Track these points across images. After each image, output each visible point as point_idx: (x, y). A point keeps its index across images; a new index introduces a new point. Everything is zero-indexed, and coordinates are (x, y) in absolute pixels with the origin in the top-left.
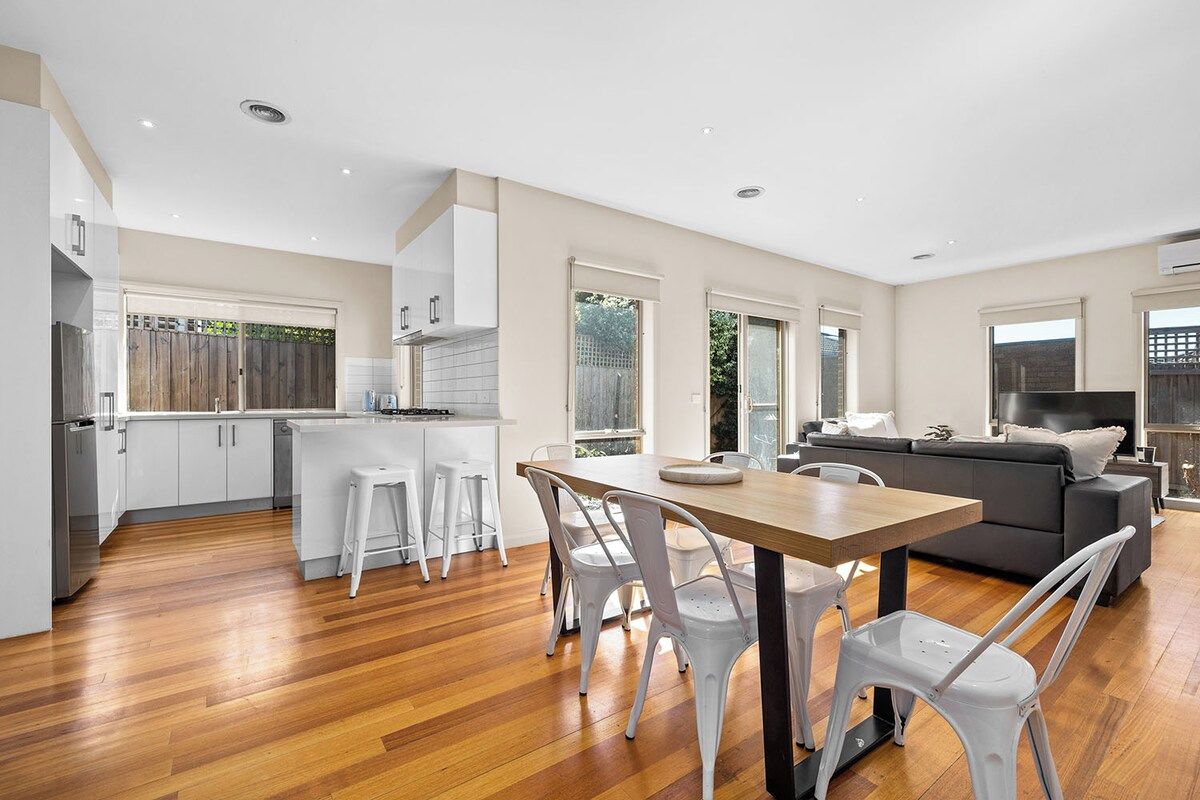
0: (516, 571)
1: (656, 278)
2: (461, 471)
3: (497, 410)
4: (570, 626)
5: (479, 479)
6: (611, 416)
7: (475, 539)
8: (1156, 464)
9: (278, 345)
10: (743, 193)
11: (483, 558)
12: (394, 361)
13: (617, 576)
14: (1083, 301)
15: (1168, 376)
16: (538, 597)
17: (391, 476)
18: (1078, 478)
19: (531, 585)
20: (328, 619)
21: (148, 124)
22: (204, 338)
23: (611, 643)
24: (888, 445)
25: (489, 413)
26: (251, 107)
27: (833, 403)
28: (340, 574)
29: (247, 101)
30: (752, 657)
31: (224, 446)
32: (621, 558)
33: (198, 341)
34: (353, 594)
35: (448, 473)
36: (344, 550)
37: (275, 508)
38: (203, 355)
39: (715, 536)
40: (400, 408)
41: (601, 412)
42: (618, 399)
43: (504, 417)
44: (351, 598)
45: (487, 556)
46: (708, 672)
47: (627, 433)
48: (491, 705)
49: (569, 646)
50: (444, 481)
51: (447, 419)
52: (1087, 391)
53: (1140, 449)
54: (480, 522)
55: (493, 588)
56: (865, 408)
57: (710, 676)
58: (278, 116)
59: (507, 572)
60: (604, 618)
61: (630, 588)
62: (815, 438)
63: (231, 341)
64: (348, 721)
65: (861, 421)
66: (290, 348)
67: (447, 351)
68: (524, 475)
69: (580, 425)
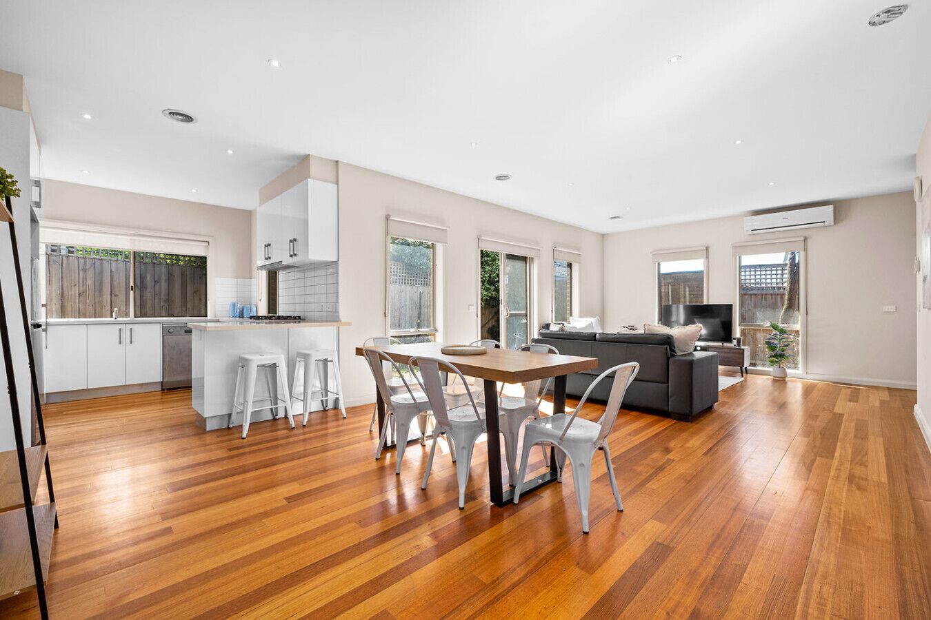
0: (352, 420)
1: (445, 228)
2: (315, 356)
3: (338, 317)
4: (389, 444)
5: (326, 361)
6: (416, 320)
7: (322, 401)
8: (743, 347)
9: (154, 267)
10: (499, 178)
11: (329, 414)
12: (253, 281)
13: (417, 408)
14: (707, 248)
15: (762, 295)
16: (368, 432)
17: (267, 360)
18: (678, 354)
19: (364, 426)
20: (230, 450)
21: (87, 117)
22: (91, 260)
23: (414, 455)
24: (583, 336)
25: (332, 317)
26: (170, 113)
27: (563, 311)
28: (231, 426)
29: (169, 109)
30: (483, 438)
31: (123, 344)
32: (420, 398)
33: (85, 263)
34: (244, 436)
35: (306, 357)
36: (234, 410)
37: (163, 390)
38: (90, 273)
39: (466, 377)
40: (259, 315)
41: (408, 319)
42: (420, 308)
43: (343, 321)
44: (244, 438)
45: (331, 413)
46: (462, 445)
47: (427, 331)
48: (345, 481)
49: (388, 455)
50: (303, 363)
51: (299, 322)
52: (710, 304)
53: (734, 339)
54: (326, 391)
55: (334, 430)
56: (583, 314)
57: (463, 448)
58: (188, 119)
59: (346, 421)
60: (409, 439)
61: (425, 417)
62: (545, 333)
63: (113, 263)
64: (262, 493)
65: (578, 323)
66: (164, 269)
67: (299, 275)
68: (362, 355)
69: (393, 326)
